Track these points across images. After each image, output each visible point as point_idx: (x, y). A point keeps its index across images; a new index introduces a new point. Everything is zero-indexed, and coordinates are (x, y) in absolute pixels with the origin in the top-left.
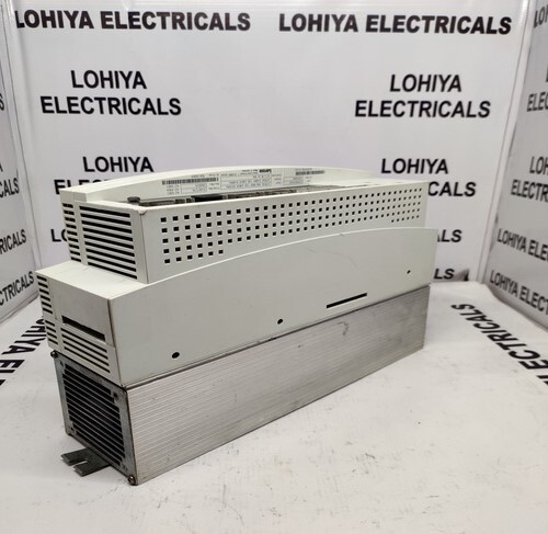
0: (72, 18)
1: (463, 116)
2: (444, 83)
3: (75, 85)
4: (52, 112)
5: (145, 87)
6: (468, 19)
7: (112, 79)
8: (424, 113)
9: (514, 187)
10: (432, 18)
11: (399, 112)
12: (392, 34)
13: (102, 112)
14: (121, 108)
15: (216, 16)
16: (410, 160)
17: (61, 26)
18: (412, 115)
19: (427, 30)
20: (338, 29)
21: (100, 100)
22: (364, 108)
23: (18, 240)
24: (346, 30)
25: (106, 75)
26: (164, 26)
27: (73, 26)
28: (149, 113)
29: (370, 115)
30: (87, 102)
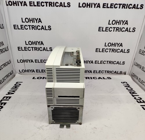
0: (21, 3)
1: (128, 31)
2: (123, 22)
3: (23, 22)
4: (17, 29)
5: (41, 23)
6: (131, 5)
7: (32, 20)
8: (117, 30)
9: (140, 51)
10: (121, 4)
11: (110, 30)
12: (110, 9)
13: (30, 29)
14: (35, 28)
15: (61, 3)
16: (112, 43)
17: (18, 5)
18: (114, 31)
19: (119, 8)
20: (95, 7)
21: (30, 26)
22: (101, 29)
23: (9, 63)
24: (97, 7)
25: (31, 19)
26: (47, 6)
27: (22, 5)
28: (43, 30)
29: (102, 31)
30: (26, 26)
